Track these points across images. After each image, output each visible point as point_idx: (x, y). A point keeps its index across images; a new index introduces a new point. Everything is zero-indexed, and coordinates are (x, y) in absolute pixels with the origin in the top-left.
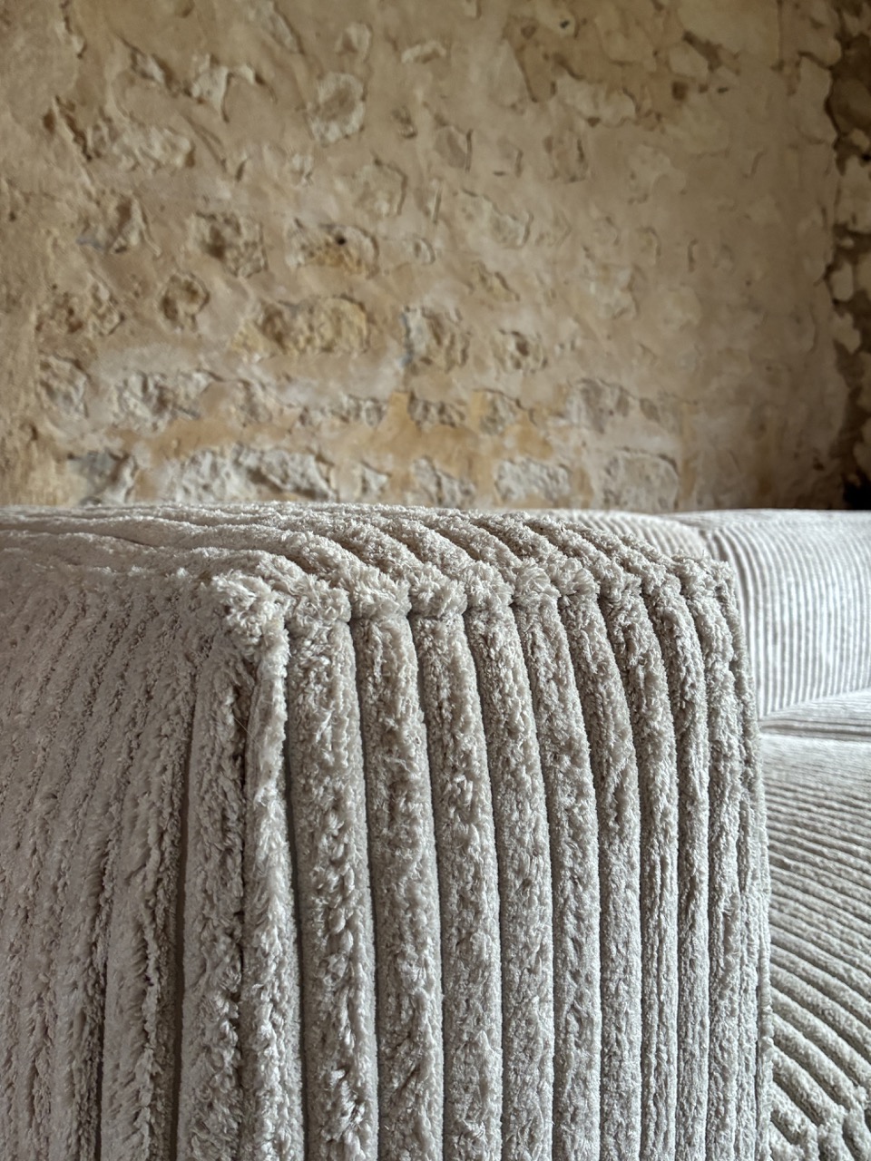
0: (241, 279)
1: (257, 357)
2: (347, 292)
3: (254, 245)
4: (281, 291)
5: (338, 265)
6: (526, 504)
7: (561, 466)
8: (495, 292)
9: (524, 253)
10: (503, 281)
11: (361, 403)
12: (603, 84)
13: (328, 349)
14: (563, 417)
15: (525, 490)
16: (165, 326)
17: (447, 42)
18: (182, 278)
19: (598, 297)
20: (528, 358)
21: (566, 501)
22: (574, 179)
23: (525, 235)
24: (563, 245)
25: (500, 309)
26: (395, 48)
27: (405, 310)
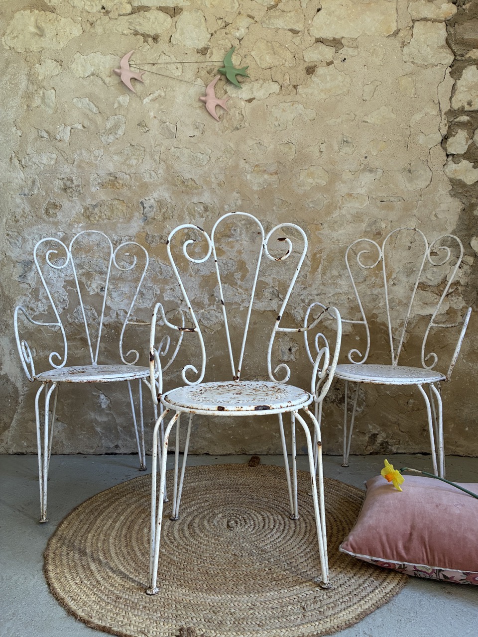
0: (75, 199)
1: (81, 225)
2: (117, 197)
3: (78, 186)
4: (89, 201)
5: (113, 188)
6: (209, 276)
7: (230, 259)
8: (190, 186)
9: (207, 167)
10: (194, 181)
11: (123, 238)
12: (258, 81)
13: (109, 219)
14: (230, 237)
15: (209, 270)
16: (46, 218)
17: (165, 90)
18: (52, 201)
19: (253, 181)
20: (208, 213)
21: (232, 275)
22: (238, 129)
23: (208, 159)
24: (231, 160)
25: (192, 194)
26: (140, 99)
27: (144, 200)
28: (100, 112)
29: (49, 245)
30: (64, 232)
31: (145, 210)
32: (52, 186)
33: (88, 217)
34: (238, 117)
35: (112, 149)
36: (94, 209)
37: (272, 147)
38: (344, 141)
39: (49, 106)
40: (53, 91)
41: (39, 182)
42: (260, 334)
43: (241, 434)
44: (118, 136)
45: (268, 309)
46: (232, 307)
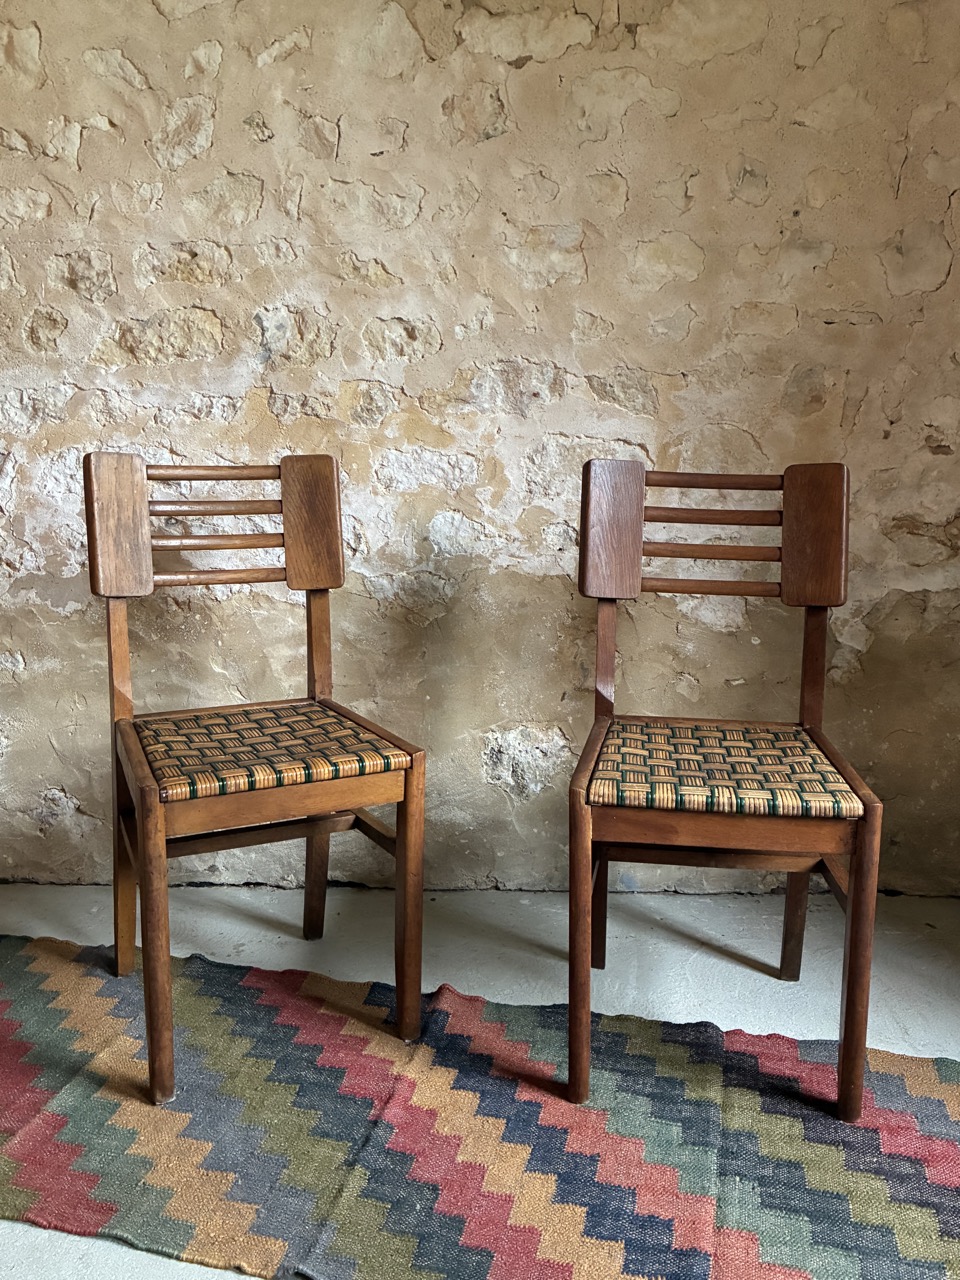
0: (96, 303)
1: (114, 368)
2: (197, 302)
3: (105, 273)
4: (132, 310)
5: (189, 279)
6: (416, 495)
7: (468, 454)
8: (373, 278)
9: (413, 232)
10: (383, 266)
11: (214, 402)
12: (540, 11)
13: (181, 355)
14: (469, 403)
15: (417, 479)
16: (31, 351)
17: (309, 31)
18: (44, 311)
19: (523, 266)
20: (416, 344)
21: (472, 493)
22: (488, 137)
23: (417, 210)
24: (470, 214)
25: (377, 296)
26: (250, 55)
27: (262, 310)
28: (150, 88)
29: (41, 415)
30: (76, 386)
31: (267, 335)
32: (42, 271)
33: (132, 350)
34: (489, 105)
35: (183, 183)
36: (143, 331)
37: (570, 183)
38: (746, 171)
39: (26, 71)
40: (33, 30)
41: (9, 262)
42: (533, 628)
43: (488, 846)
44: (197, 150)
45: (553, 573)
46: (470, 566)
